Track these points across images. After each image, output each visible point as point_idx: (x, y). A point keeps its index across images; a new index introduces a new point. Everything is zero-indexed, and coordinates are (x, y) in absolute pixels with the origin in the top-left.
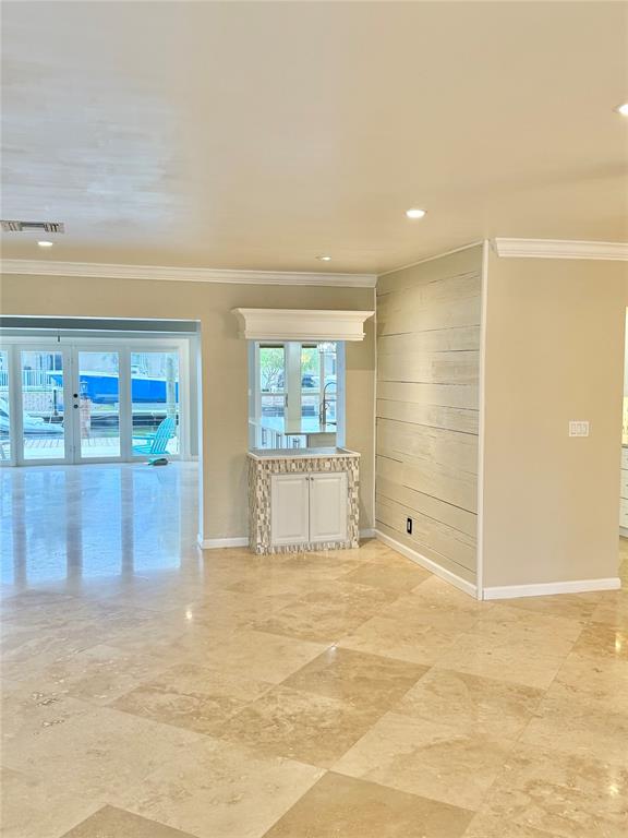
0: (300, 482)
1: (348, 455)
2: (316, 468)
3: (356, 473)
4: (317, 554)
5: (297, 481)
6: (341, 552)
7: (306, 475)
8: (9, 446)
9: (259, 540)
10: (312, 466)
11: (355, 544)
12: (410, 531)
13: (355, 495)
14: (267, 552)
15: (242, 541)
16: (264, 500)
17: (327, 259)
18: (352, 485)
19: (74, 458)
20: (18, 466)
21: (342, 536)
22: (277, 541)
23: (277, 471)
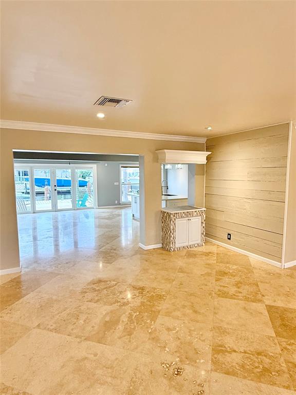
0: (186, 221)
1: (201, 210)
2: (191, 215)
3: (205, 216)
4: (192, 249)
5: (184, 221)
6: (199, 247)
7: (187, 219)
8: (30, 205)
9: (171, 246)
10: (190, 214)
11: (204, 244)
12: (230, 239)
13: (204, 225)
14: (174, 250)
15: (160, 246)
16: (173, 229)
17: (210, 128)
18: (203, 221)
19: (55, 209)
20: (34, 213)
21: (199, 242)
22: (177, 245)
23: (178, 217)
